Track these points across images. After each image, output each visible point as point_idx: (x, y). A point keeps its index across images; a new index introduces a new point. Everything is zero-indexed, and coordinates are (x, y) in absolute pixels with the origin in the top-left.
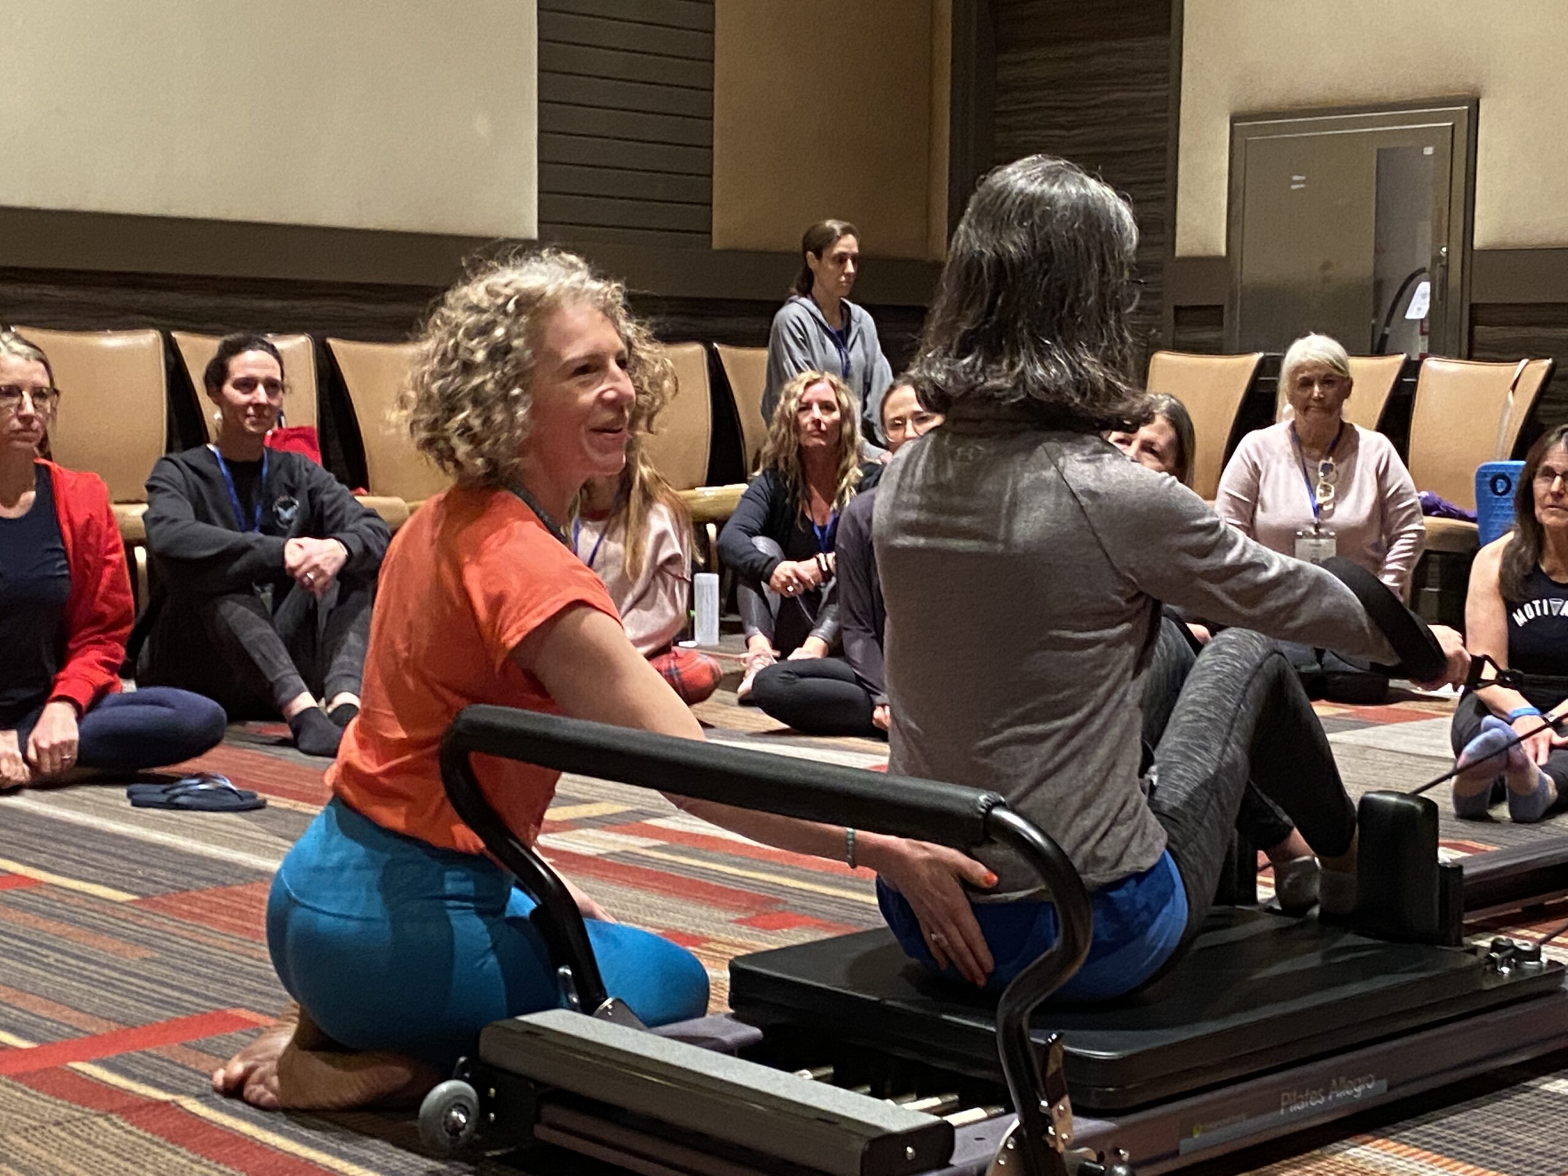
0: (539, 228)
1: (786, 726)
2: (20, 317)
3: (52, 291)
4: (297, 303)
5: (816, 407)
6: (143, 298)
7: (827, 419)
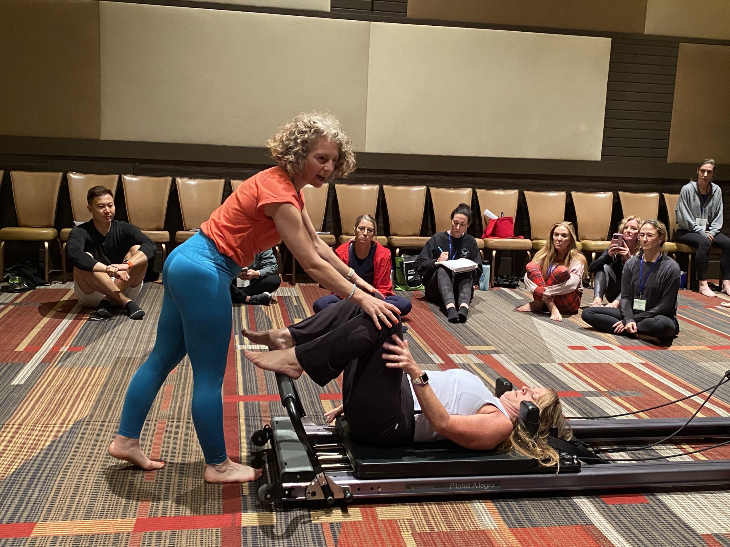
0: (601, 157)
1: (591, 327)
2: (433, 184)
3: (444, 178)
4: (517, 180)
5: (629, 228)
6: (470, 179)
7: (633, 231)
